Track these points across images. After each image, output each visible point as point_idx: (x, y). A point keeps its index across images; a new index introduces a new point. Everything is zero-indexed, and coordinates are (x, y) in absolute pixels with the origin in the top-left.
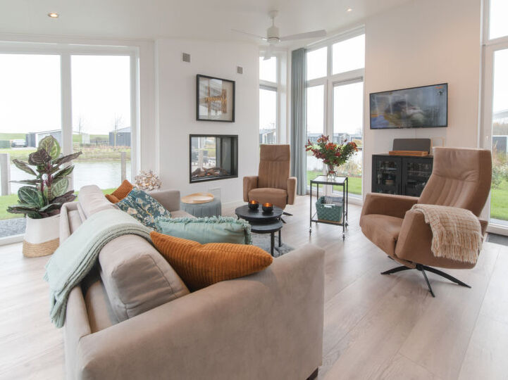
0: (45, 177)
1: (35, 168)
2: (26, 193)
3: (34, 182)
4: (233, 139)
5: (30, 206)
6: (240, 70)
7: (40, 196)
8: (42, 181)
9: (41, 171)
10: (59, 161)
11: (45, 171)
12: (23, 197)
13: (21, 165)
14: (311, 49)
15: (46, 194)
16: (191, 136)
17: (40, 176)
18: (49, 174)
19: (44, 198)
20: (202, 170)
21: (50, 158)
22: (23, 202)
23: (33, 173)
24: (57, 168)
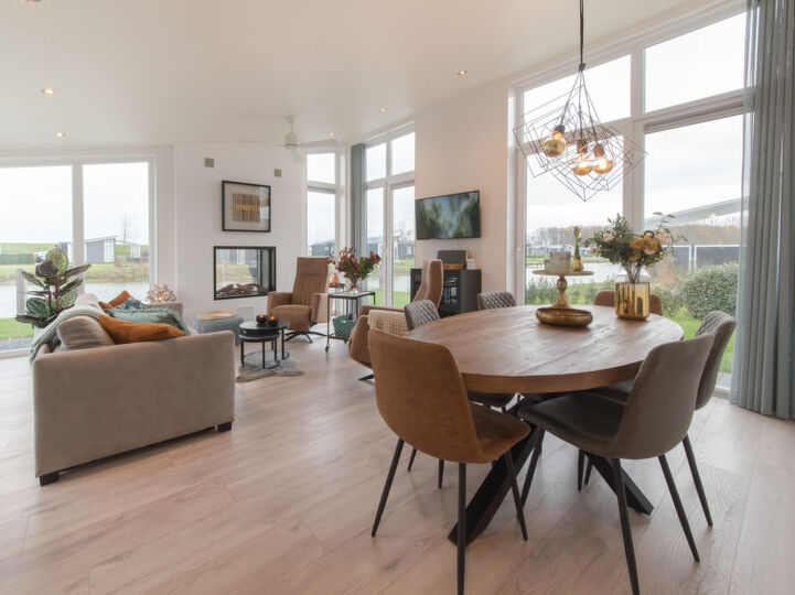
0: (52, 289)
1: (42, 280)
2: (34, 303)
3: (41, 293)
4: (271, 250)
5: (37, 316)
6: (278, 173)
7: (47, 307)
8: (49, 293)
9: (49, 282)
10: (68, 273)
11: (53, 284)
12: (31, 307)
13: (29, 277)
14: (371, 145)
15: (54, 306)
16: (215, 248)
17: (48, 287)
18: (57, 285)
19: (51, 310)
20: (235, 286)
21: (57, 271)
22: (31, 312)
23: (41, 285)
24: (65, 281)
